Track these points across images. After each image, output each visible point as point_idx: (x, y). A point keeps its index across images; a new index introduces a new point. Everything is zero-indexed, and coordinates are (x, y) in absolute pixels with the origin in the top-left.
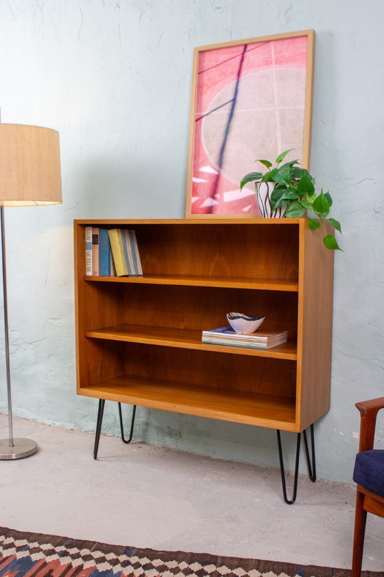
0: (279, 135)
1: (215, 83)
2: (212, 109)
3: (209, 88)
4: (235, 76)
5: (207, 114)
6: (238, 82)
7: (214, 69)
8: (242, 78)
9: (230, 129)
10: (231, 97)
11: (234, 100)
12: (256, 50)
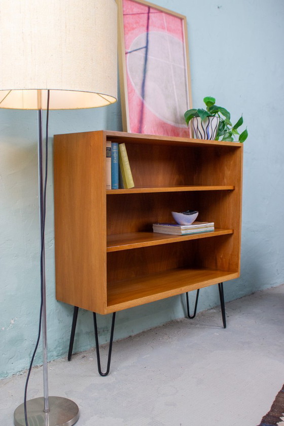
0: (174, 83)
1: (133, 29)
2: (133, 50)
3: (129, 31)
4: (145, 28)
5: (130, 52)
6: (147, 34)
7: (130, 16)
8: (150, 32)
9: (147, 70)
10: (144, 45)
11: (147, 47)
12: (156, 14)
